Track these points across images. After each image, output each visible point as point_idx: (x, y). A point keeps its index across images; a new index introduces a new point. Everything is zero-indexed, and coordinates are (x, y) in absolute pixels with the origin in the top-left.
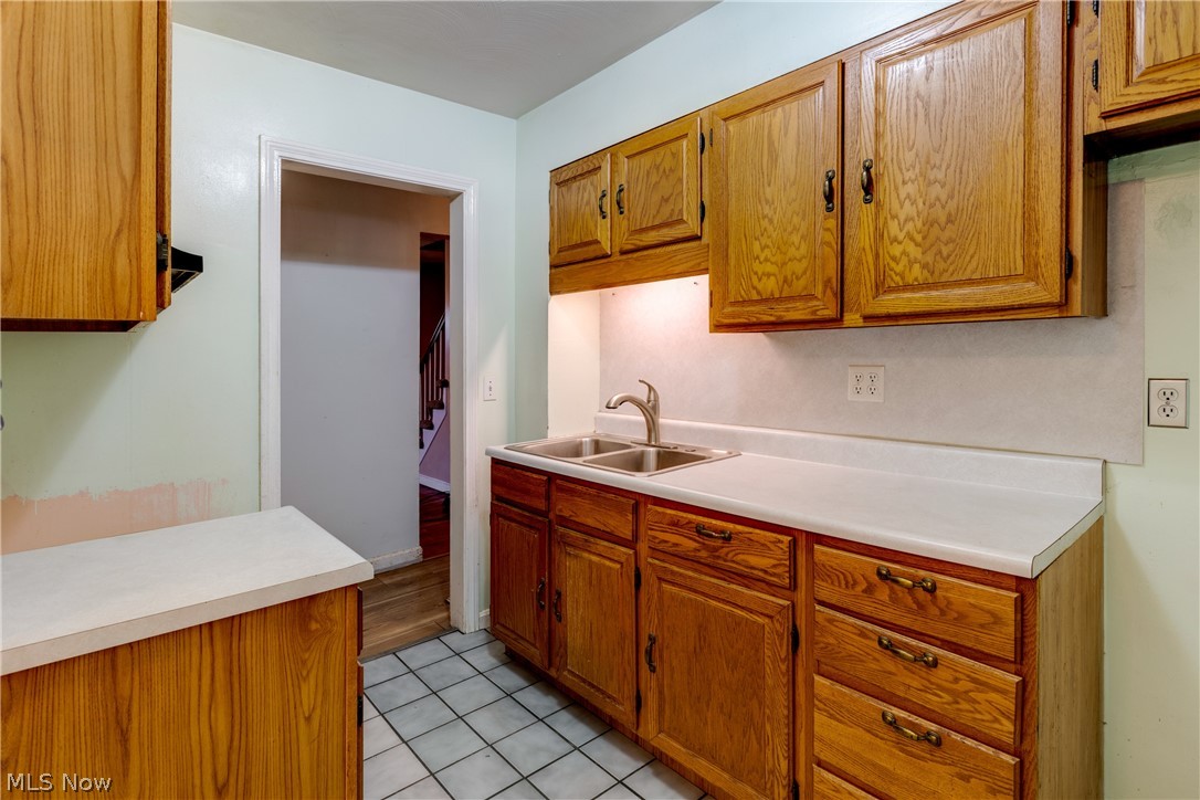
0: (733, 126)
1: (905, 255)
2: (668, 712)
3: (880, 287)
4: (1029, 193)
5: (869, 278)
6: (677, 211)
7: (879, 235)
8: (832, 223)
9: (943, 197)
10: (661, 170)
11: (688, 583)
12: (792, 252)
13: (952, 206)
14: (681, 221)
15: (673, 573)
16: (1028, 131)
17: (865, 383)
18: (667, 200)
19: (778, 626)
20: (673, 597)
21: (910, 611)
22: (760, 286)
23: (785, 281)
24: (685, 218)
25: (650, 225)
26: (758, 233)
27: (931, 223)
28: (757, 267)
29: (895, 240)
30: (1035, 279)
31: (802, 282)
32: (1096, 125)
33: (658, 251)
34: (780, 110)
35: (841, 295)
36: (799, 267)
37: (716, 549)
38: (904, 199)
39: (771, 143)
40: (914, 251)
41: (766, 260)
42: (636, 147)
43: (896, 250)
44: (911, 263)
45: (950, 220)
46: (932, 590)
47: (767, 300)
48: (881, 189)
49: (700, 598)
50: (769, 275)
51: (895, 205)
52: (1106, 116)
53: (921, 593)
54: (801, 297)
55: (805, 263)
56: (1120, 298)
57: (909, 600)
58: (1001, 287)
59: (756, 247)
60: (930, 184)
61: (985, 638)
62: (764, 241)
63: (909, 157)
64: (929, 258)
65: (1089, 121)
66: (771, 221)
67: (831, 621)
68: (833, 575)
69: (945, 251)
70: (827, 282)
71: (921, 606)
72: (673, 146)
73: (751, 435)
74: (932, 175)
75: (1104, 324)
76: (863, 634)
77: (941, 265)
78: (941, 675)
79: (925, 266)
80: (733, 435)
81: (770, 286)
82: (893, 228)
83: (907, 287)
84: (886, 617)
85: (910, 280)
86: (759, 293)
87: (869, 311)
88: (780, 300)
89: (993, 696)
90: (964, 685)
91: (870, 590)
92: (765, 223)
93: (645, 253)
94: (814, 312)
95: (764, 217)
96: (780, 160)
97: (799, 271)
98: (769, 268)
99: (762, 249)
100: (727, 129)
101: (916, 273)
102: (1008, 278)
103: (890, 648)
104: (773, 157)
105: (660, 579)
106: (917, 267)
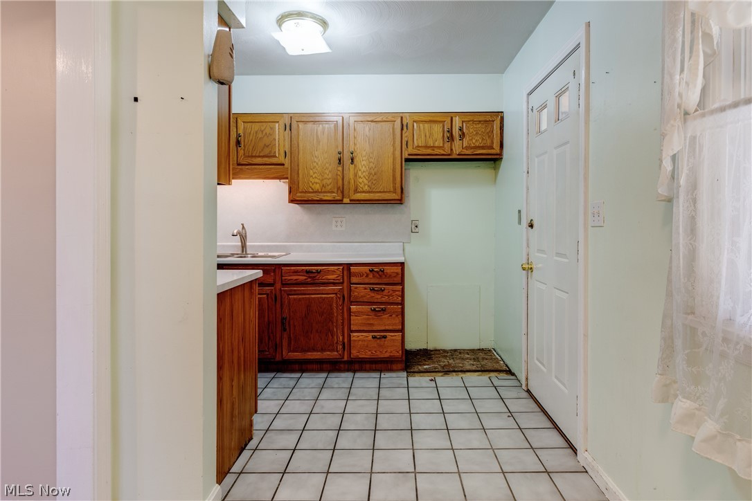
0: (301, 125)
1: (363, 183)
2: (293, 343)
3: (356, 191)
4: (394, 170)
5: (352, 188)
6: (273, 152)
7: (356, 175)
8: (340, 169)
9: (374, 167)
10: (264, 133)
11: (302, 292)
12: (326, 176)
13: (376, 170)
14: (275, 156)
15: (295, 290)
16: (394, 154)
17: (339, 223)
18: (268, 146)
19: (338, 295)
20: (295, 299)
21: (377, 278)
22: (313, 187)
23: (323, 185)
24: (277, 155)
25: (257, 155)
26: (312, 167)
27: (370, 174)
28: (311, 179)
29: (360, 177)
30: (395, 193)
31: (330, 187)
32: (407, 156)
33: (261, 167)
34: (321, 126)
35: (343, 192)
36: (329, 182)
37: (314, 277)
38: (363, 164)
39: (317, 136)
40: (366, 182)
41: (315, 177)
42: (249, 119)
43: (361, 180)
44: (365, 185)
45: (375, 174)
46: (383, 271)
47: (316, 192)
48: (355, 161)
49: (308, 296)
50: (316, 183)
51: (360, 167)
52: (409, 155)
53: (380, 273)
54: (329, 192)
55: (330, 180)
56: (406, 199)
57: (378, 275)
58: (388, 194)
59: (311, 172)
60: (370, 162)
61: (395, 279)
62: (314, 170)
63: (364, 153)
64: (370, 184)
65: (406, 155)
66: (317, 164)
67: (356, 288)
68: (356, 275)
69: (374, 182)
70: (338, 188)
71: (380, 276)
72: (271, 124)
73: (293, 246)
74: (371, 160)
75: (402, 206)
76: (365, 289)
77: (373, 186)
78: (386, 291)
79: (369, 186)
80: (285, 246)
81: (317, 187)
82: (360, 173)
83: (364, 192)
84: (372, 282)
85: (364, 190)
86: (312, 189)
87: (352, 198)
88: (321, 192)
89: (397, 293)
90: (391, 292)
91: (367, 276)
92: (315, 164)
93: (253, 167)
94: (334, 198)
95: (315, 162)
96: (321, 143)
97: (329, 183)
98: (316, 180)
99: (314, 173)
100: (298, 126)
101: (366, 188)
102: (389, 192)
103: (373, 290)
104: (319, 142)
105: (288, 295)
106: (366, 186)
